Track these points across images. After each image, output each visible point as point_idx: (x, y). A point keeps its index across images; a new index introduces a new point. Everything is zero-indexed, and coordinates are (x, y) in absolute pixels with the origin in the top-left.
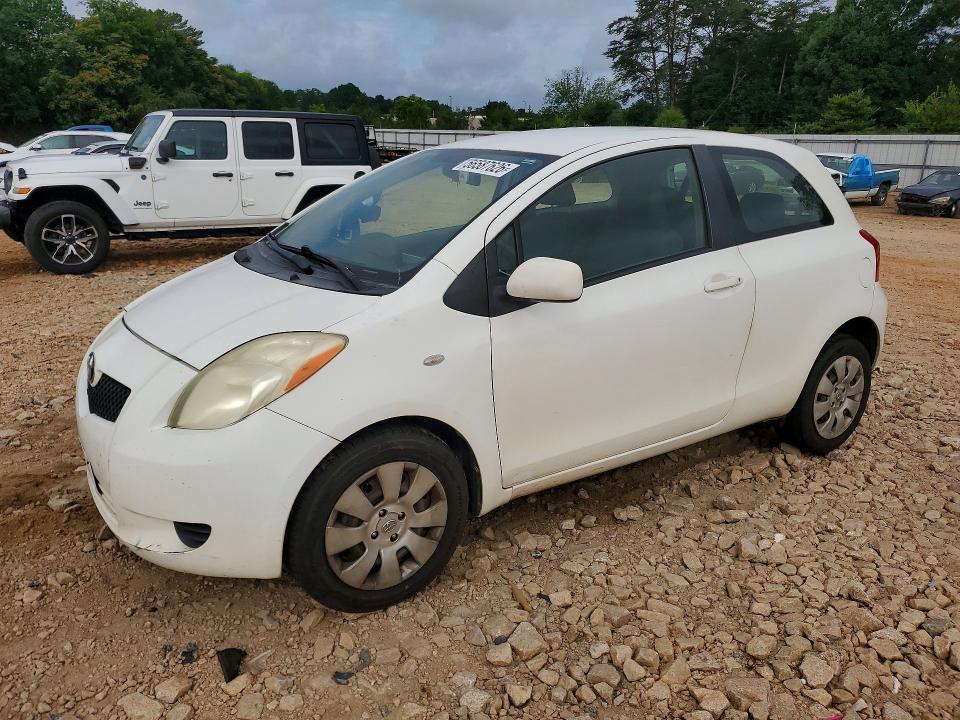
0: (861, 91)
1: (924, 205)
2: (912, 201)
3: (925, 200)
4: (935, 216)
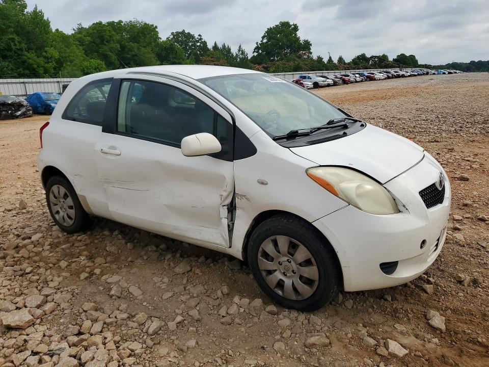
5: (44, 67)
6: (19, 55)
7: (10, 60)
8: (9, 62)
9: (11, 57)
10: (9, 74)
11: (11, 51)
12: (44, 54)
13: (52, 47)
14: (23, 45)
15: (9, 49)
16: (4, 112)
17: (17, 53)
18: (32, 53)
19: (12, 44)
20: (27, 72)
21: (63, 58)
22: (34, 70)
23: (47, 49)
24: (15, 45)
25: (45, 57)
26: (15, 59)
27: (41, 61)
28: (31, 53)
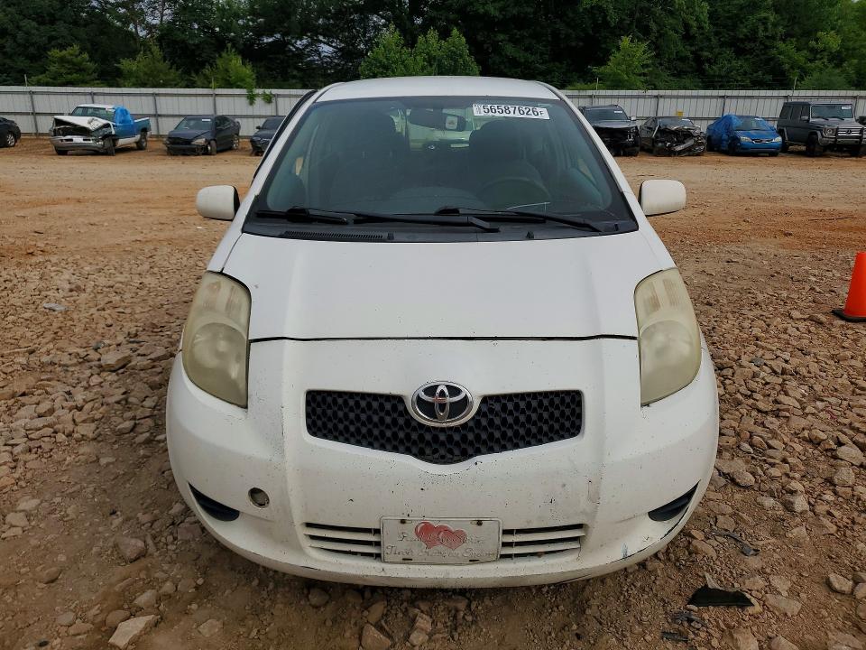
0: (76, 48)
1: (188, 146)
2: (178, 143)
3: (188, 142)
4: (198, 155)
5: (803, 68)
6: (767, 47)
7: (748, 56)
8: (746, 60)
9: (751, 51)
10: (737, 81)
11: (755, 42)
12: (813, 43)
13: (832, 29)
14: (780, 28)
15: (752, 37)
16: (660, 144)
17: (763, 44)
18: (792, 43)
19: (761, 28)
20: (769, 78)
21: (847, 49)
22: (783, 73)
23: (820, 34)
24: (766, 29)
25: (812, 50)
26: (757, 56)
27: (801, 57)
28: (788, 42)
